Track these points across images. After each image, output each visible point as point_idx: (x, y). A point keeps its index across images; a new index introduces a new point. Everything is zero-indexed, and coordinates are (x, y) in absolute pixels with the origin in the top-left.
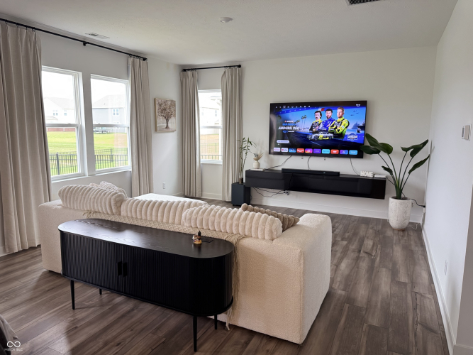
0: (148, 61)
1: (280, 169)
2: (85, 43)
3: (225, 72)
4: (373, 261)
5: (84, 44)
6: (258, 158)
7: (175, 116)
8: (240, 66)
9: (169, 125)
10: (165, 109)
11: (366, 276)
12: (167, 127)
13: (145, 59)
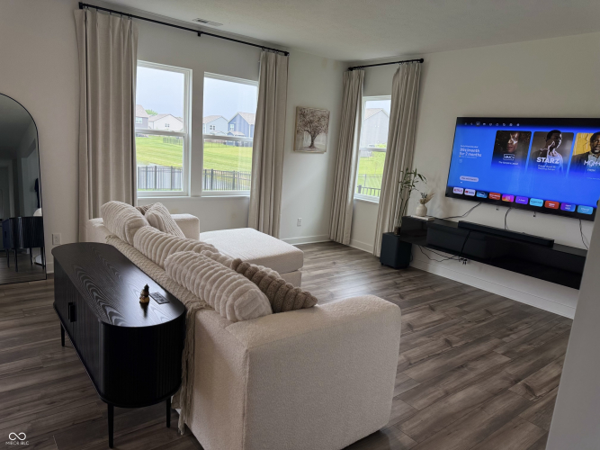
0: (291, 55)
1: (457, 220)
2: (199, 33)
3: (398, 70)
4: (525, 405)
5: (199, 35)
6: (425, 200)
7: (326, 131)
8: (422, 61)
9: (315, 143)
10: (311, 122)
11: (484, 427)
12: (312, 146)
13: (286, 54)
